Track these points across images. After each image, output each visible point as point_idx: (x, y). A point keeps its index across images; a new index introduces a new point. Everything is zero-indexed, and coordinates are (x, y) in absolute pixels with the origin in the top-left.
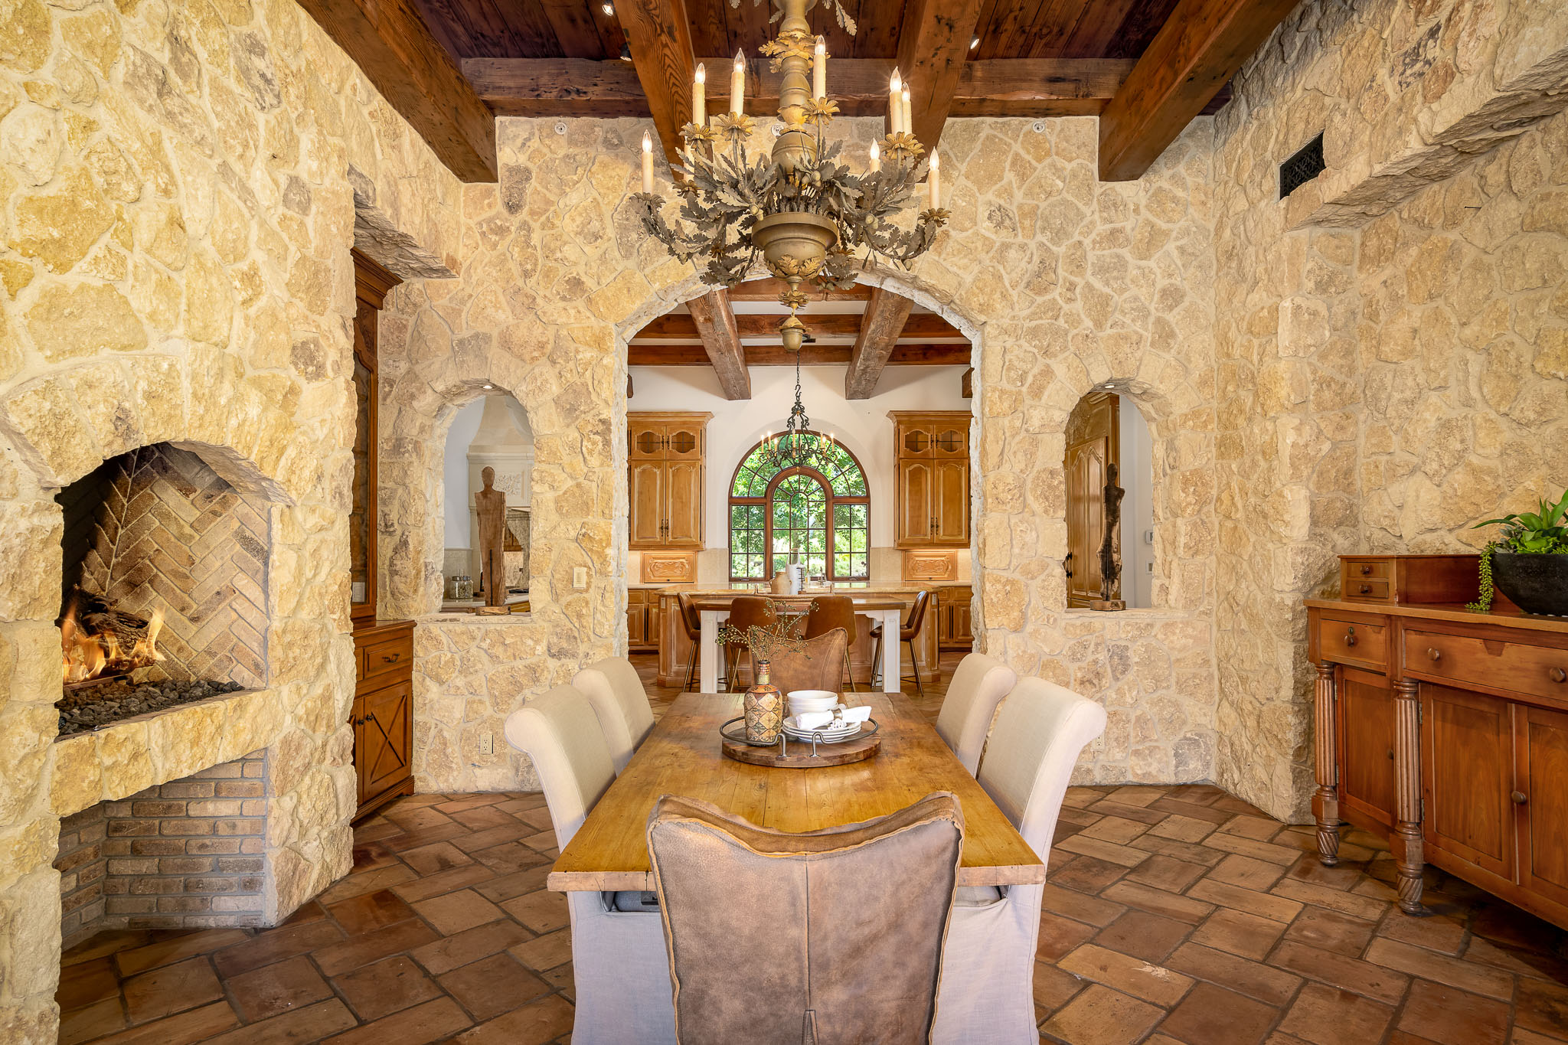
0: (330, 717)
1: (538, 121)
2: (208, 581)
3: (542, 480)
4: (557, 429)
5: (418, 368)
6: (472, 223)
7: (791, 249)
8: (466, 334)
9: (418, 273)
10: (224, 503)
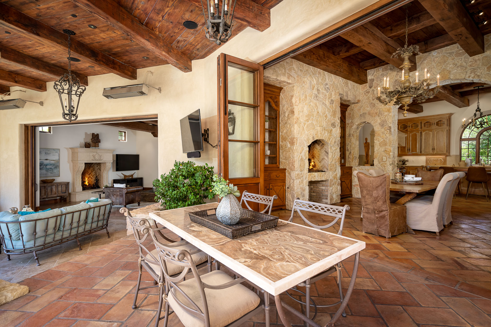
0: (337, 178)
1: (375, 69)
2: (321, 157)
3: (376, 140)
4: (379, 129)
5: (353, 121)
6: (363, 92)
7: (403, 101)
8: (362, 113)
9: (352, 104)
10: (323, 147)
